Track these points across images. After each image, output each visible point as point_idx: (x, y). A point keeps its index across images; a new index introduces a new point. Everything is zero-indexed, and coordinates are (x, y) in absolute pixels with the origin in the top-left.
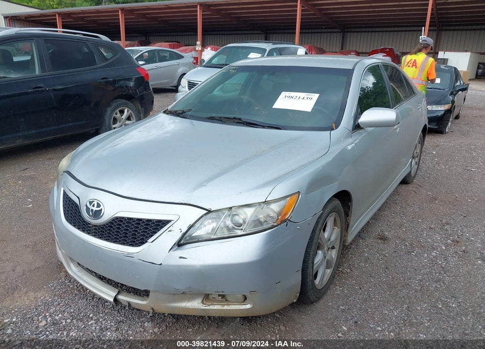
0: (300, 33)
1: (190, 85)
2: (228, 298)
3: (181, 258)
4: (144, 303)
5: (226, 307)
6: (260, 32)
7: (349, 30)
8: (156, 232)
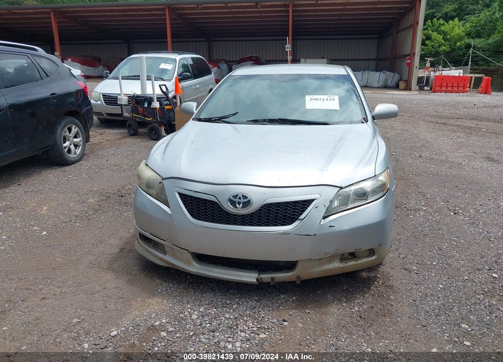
0: (172, 42)
1: (106, 100)
2: (357, 254)
3: (330, 227)
4: (290, 274)
5: (359, 262)
6: (122, 41)
7: (214, 39)
8: (304, 211)
